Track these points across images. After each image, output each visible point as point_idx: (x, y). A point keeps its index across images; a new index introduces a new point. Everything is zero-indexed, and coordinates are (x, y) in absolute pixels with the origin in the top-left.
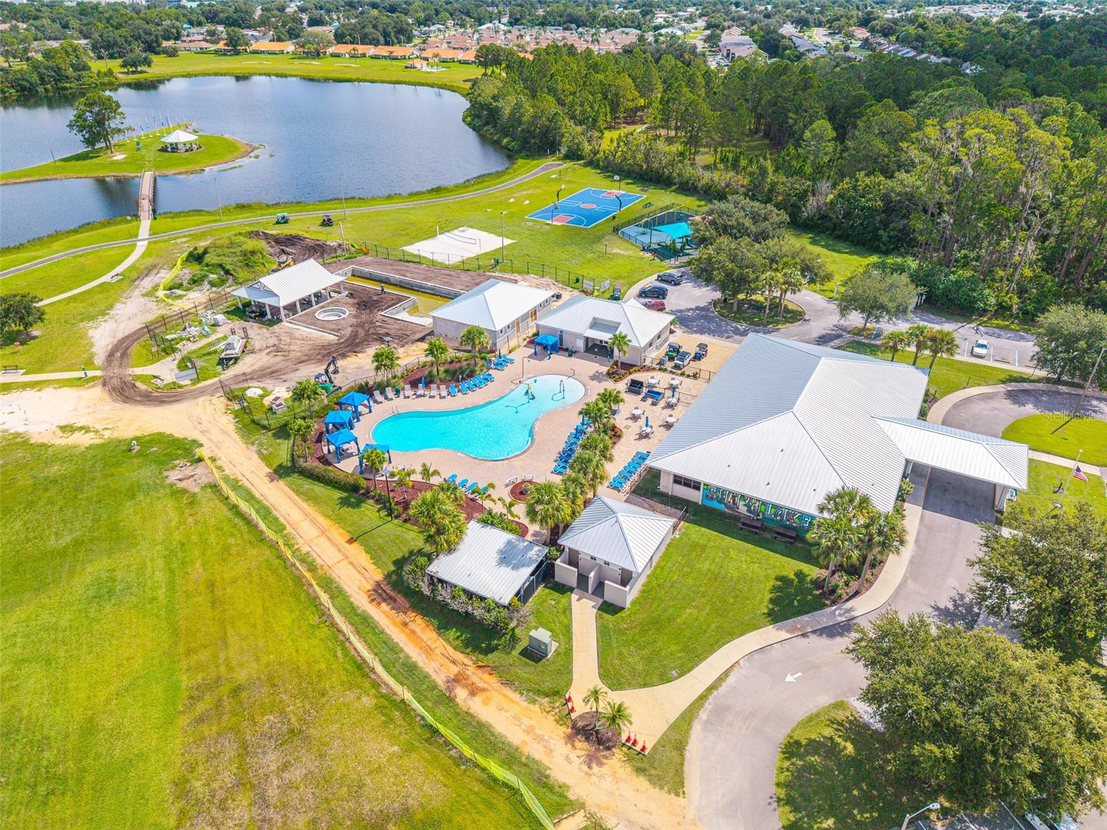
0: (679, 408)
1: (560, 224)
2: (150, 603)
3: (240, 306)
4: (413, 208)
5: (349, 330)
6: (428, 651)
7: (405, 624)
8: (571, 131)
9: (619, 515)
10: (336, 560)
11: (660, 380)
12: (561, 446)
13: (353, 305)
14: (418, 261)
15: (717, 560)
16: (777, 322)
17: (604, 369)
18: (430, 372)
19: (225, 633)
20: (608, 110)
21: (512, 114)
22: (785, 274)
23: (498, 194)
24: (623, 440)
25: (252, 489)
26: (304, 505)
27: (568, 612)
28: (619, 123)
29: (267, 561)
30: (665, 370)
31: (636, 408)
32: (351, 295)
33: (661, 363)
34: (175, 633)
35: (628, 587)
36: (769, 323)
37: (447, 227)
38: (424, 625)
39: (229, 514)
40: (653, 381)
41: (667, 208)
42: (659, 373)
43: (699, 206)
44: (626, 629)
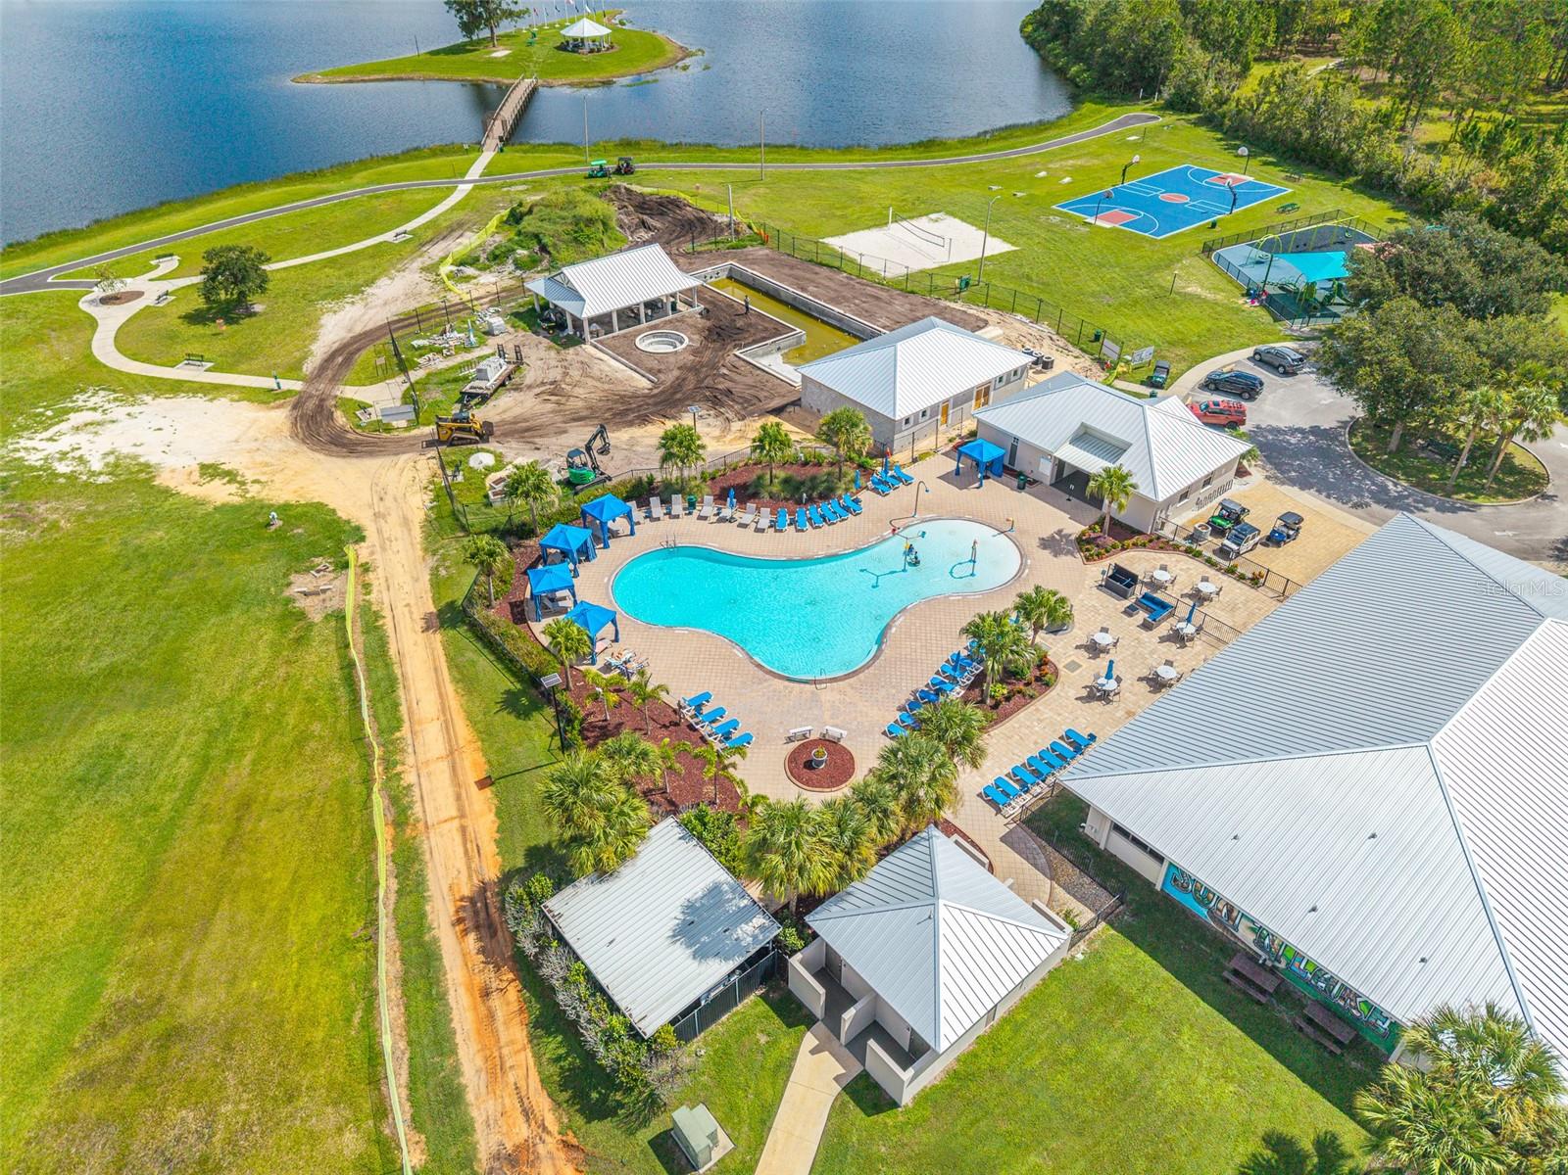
0: (1198, 646)
1: (1108, 225)
2: (145, 814)
3: (537, 308)
4: (873, 173)
5: (676, 373)
6: (496, 1068)
7: (486, 993)
8: (1190, 56)
9: (941, 902)
10: (444, 815)
11: (1177, 573)
12: (922, 681)
13: (700, 331)
14: (837, 264)
15: (1144, 1046)
16: (1479, 491)
17: (1075, 528)
18: (760, 478)
19: (215, 910)
20: (1273, 26)
21: (1097, 22)
22: (1520, 398)
23: (1024, 161)
24: (1053, 694)
25: (392, 640)
26: (450, 688)
27: (782, 1075)
28: (1291, 52)
29: (346, 783)
30: (1197, 555)
31: (1104, 630)
32: (706, 314)
33: (1194, 538)
34: (150, 882)
35: (911, 1071)
36: (1459, 489)
37: (910, 209)
38: (515, 1007)
39: (336, 675)
40: (1161, 576)
41: (1324, 217)
42: (1184, 558)
43: (1391, 221)
44: (883, 1161)
